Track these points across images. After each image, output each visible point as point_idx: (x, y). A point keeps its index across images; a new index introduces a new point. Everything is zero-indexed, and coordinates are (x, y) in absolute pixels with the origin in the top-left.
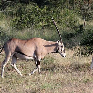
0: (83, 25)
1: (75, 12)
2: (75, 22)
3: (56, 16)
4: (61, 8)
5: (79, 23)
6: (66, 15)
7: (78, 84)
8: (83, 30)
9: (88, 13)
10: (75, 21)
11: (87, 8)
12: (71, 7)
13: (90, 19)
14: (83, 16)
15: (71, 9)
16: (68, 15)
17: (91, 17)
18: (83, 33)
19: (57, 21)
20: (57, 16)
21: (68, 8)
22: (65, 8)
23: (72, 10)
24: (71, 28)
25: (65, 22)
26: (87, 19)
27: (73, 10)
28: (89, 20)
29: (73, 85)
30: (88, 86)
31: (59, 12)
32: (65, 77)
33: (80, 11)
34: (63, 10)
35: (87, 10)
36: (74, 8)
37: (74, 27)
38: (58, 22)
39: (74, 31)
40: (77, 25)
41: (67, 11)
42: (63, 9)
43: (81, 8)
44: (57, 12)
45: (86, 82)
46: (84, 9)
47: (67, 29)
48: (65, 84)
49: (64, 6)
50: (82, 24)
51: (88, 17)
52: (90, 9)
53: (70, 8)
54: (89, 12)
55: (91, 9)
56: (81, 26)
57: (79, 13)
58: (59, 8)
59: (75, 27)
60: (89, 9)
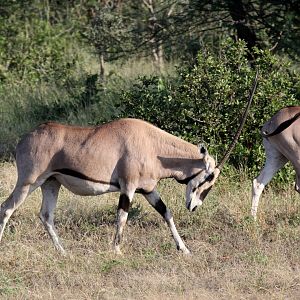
0: (96, 76)
1: (71, 33)
2: (68, 64)
3: (5, 45)
4: (22, 18)
5: (82, 70)
6: (39, 43)
7: (80, 276)
8: (97, 91)
9: (112, 33)
10: (71, 62)
11: (110, 17)
12: (56, 15)
13: (121, 54)
14: (96, 46)
15: (56, 22)
16: (45, 44)
17: (124, 49)
18: (97, 101)
19: (8, 63)
20: (10, 44)
21: (45, 18)
22: (34, 16)
23: (60, 25)
24: (58, 85)
25: (35, 66)
26: (109, 55)
27: (64, 23)
28: (116, 59)
29: (63, 281)
30: (116, 285)
31: (17, 33)
32: (38, 254)
33: (85, 30)
34: (27, 25)
35: (109, 24)
36: (65, 17)
37: (67, 84)
38: (12, 65)
39: (66, 97)
40: (76, 75)
41: (43, 28)
42: (30, 19)
43: (90, 16)
44: (10, 30)
45: (109, 269)
46: (100, 23)
47: (44, 89)
48: (38, 276)
49: (32, 11)
50: (93, 73)
51: (115, 50)
52: (120, 21)
53: (51, 18)
54: (118, 31)
55: (124, 21)
56: (91, 80)
57: (84, 36)
58: (13, 16)
59: (70, 84)
60: (115, 21)
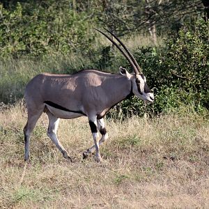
0: (109, 47)
1: (91, 18)
2: (90, 40)
3: (46, 28)
4: (57, 8)
5: (99, 43)
6: (70, 26)
7: (100, 187)
8: (110, 58)
9: (120, 17)
10: (92, 38)
11: (118, 6)
12: (81, 6)
13: (126, 32)
14: (109, 26)
15: (81, 11)
16: (73, 25)
17: (128, 28)
18: (110, 65)
19: (48, 40)
20: (49, 27)
21: (73, 8)
22: (66, 7)
23: (84, 12)
24: (83, 55)
25: (67, 42)
26: (118, 32)
27: (86, 11)
28: (123, 35)
29: (87, 190)
30: (125, 193)
31: (53, 19)
32: (70, 172)
33: (101, 15)
34: (61, 13)
35: (118, 11)
36: (87, 7)
37: (89, 53)
38: (51, 42)
39: (89, 63)
40: (95, 47)
41: (72, 15)
42: (63, 9)
43: (104, 6)
44: (49, 17)
45: (120, 182)
46: (111, 10)
47: (73, 57)
48: (70, 188)
49: (64, 3)
51: (122, 29)
52: (125, 9)
53: (77, 8)
54: (124, 16)
55: (128, 9)
56: (106, 50)
57: (100, 20)
58: (51, 7)
59: (91, 54)
60: (122, 9)
